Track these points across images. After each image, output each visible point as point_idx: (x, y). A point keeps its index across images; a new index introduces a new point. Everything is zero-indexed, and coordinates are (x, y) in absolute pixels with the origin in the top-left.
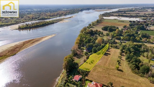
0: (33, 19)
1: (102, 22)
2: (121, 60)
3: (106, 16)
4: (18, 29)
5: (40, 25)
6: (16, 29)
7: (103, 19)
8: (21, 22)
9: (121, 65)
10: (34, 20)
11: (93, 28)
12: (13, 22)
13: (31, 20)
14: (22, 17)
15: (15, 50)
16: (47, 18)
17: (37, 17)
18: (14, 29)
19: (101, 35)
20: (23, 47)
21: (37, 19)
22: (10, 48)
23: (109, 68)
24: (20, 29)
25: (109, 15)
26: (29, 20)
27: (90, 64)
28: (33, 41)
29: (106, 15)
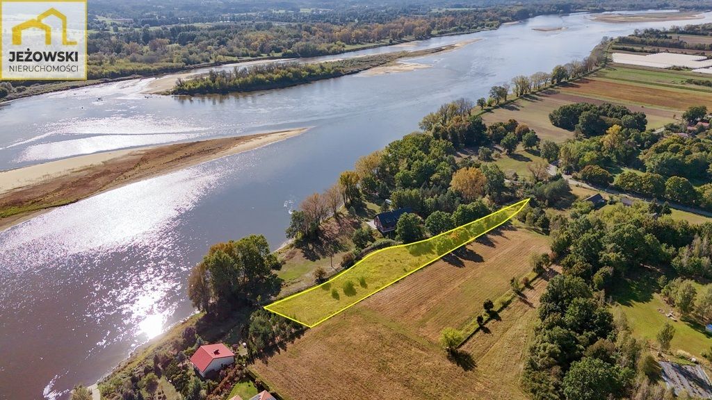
0: (263, 50)
1: (587, 81)
2: (516, 303)
3: (633, 51)
4: (174, 93)
5: (271, 79)
6: (167, 94)
7: (607, 63)
8: (207, 61)
9: (487, 331)
10: (265, 55)
11: (512, 109)
12: (175, 60)
13: (252, 56)
14: (222, 43)
15: (91, 183)
16: (329, 49)
17: (286, 41)
18: (157, 93)
19: (520, 149)
20: (130, 173)
21: (278, 51)
22: (78, 174)
23: (411, 333)
24: (182, 92)
25: (655, 44)
26: (244, 55)
27: (335, 295)
28: (189, 150)
29: (643, 43)
